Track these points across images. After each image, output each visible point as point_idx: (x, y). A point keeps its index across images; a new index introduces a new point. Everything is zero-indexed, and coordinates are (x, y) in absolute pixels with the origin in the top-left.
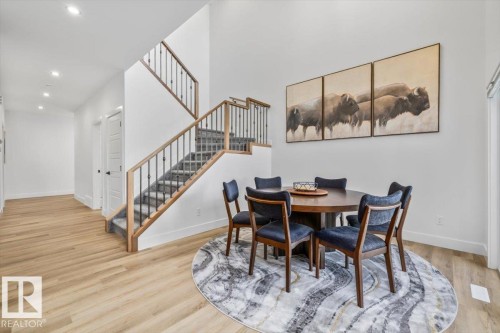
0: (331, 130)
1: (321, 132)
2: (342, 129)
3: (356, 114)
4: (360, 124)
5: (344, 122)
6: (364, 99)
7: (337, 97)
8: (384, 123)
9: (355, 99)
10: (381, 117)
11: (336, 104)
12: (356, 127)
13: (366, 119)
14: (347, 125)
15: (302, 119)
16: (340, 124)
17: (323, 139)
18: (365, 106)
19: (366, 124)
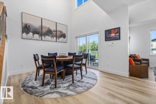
0: (45, 37)
1: (41, 37)
2: (48, 38)
3: (52, 34)
4: (53, 38)
5: (49, 36)
6: (54, 31)
7: (46, 27)
8: (59, 39)
9: (52, 30)
10: (58, 37)
11: (47, 30)
12: (52, 38)
13: (55, 37)
14: (50, 37)
15: (32, 30)
16: (48, 36)
17: (42, 40)
18: (54, 33)
19: (55, 38)
